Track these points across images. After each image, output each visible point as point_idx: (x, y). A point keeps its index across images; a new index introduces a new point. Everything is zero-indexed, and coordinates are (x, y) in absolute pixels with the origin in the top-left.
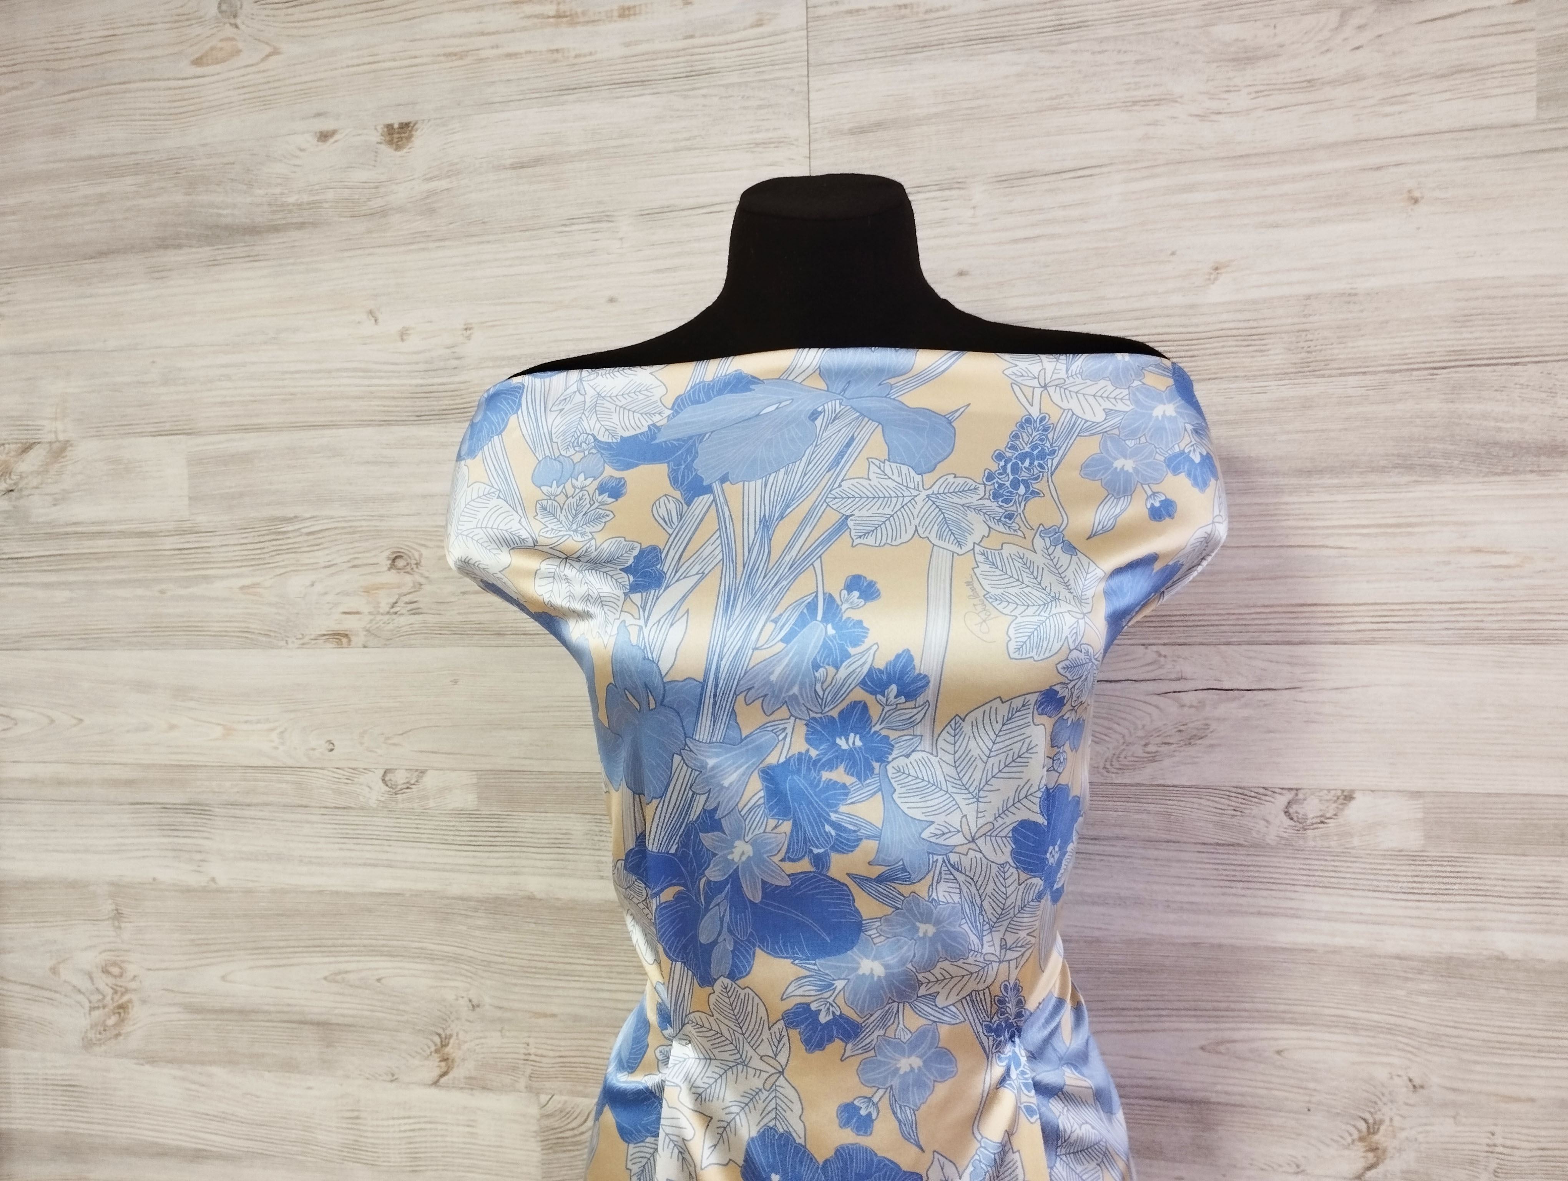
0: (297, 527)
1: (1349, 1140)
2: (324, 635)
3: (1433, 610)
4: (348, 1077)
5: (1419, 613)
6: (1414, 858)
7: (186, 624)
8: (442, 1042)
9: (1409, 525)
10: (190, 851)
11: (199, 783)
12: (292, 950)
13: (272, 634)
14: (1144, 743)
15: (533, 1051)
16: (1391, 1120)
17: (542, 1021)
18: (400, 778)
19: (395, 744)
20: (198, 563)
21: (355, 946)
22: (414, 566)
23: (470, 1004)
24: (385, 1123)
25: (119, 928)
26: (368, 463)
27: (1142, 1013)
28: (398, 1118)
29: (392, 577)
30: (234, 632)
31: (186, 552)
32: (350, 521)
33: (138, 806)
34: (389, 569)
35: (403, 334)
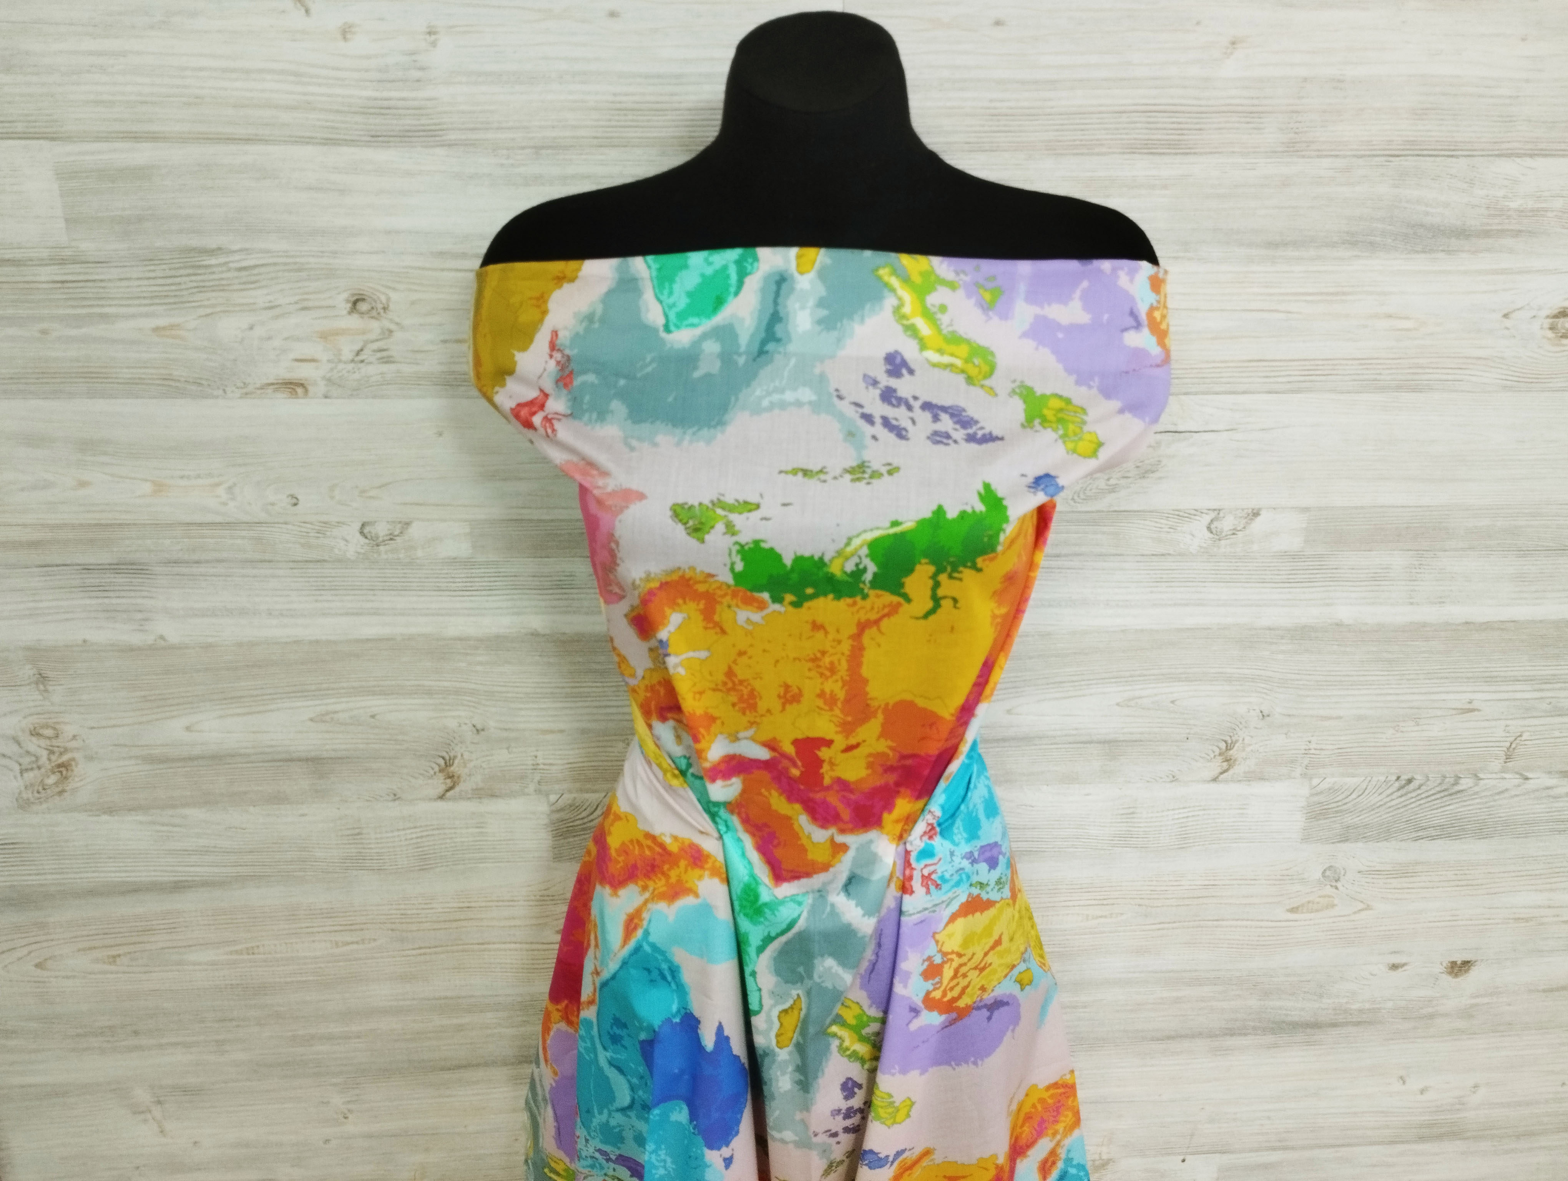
0: (222, 260)
1: (1212, 756)
2: (272, 384)
3: (1347, 365)
4: (346, 801)
5: (1336, 367)
6: (1294, 557)
7: (86, 370)
8: (446, 763)
9: (1344, 294)
10: (125, 611)
11: (127, 542)
12: (269, 697)
13: (204, 382)
14: (1106, 477)
15: (540, 761)
16: (1243, 740)
17: (549, 737)
18: (381, 530)
19: (371, 497)
20: (89, 299)
21: (344, 688)
22: (382, 311)
23: (474, 729)
24: (390, 835)
25: (46, 691)
26: (310, 188)
27: (1076, 684)
28: (404, 829)
29: (354, 322)
30: (150, 379)
31: (70, 285)
32: (293, 256)
33: (50, 569)
34: (350, 313)
35: (346, 32)
